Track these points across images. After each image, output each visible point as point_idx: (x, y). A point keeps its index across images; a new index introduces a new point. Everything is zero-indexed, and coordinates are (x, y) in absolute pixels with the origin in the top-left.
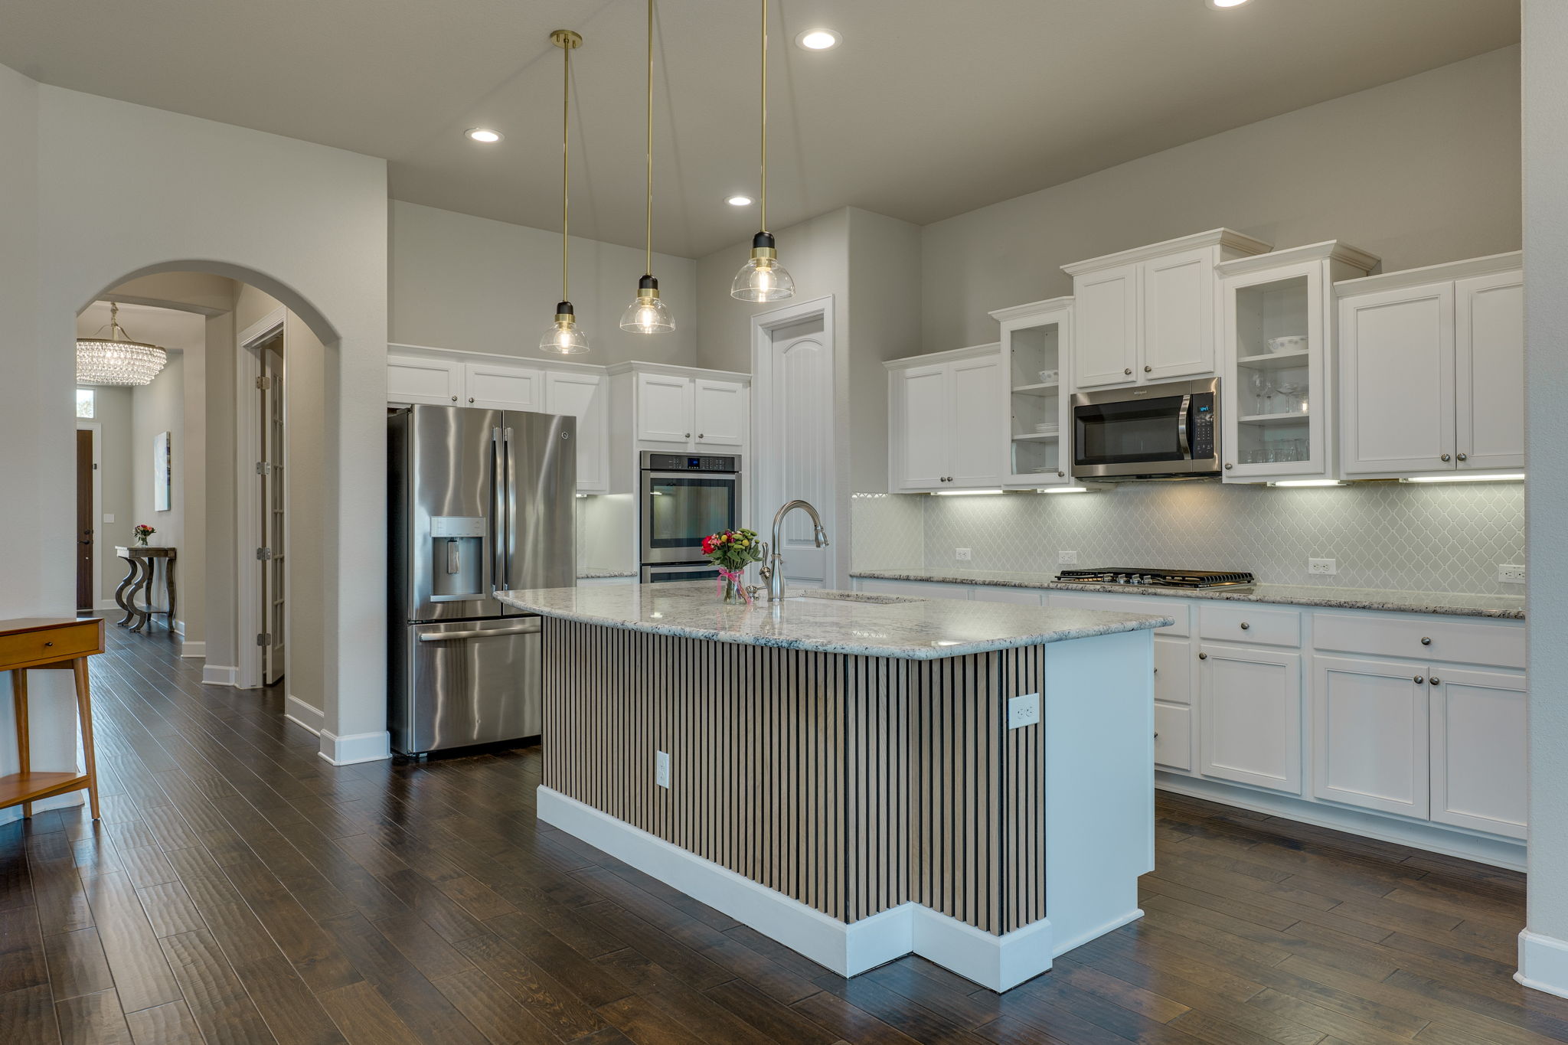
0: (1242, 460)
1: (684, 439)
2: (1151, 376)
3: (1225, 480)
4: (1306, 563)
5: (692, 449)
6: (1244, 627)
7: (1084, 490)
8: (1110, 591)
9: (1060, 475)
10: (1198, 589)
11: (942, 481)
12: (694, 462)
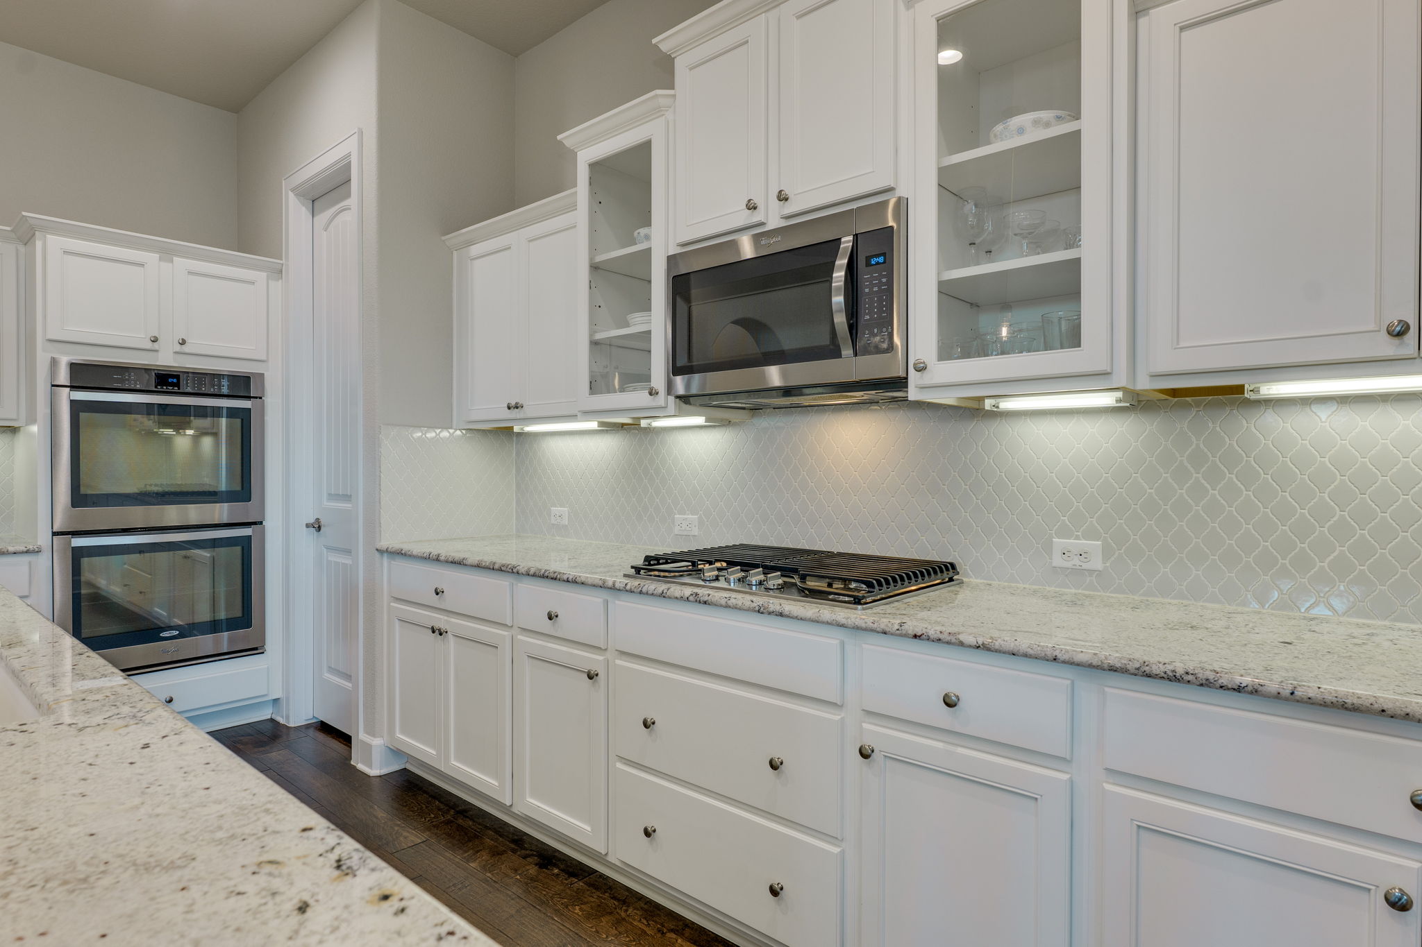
0: (945, 353)
1: (149, 345)
2: (791, 208)
3: (913, 394)
4: (1048, 547)
5: (166, 359)
6: (949, 703)
7: (700, 420)
8: (705, 603)
9: (651, 394)
10: (860, 607)
11: (509, 408)
12: (166, 380)
